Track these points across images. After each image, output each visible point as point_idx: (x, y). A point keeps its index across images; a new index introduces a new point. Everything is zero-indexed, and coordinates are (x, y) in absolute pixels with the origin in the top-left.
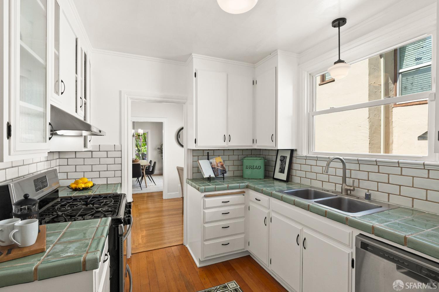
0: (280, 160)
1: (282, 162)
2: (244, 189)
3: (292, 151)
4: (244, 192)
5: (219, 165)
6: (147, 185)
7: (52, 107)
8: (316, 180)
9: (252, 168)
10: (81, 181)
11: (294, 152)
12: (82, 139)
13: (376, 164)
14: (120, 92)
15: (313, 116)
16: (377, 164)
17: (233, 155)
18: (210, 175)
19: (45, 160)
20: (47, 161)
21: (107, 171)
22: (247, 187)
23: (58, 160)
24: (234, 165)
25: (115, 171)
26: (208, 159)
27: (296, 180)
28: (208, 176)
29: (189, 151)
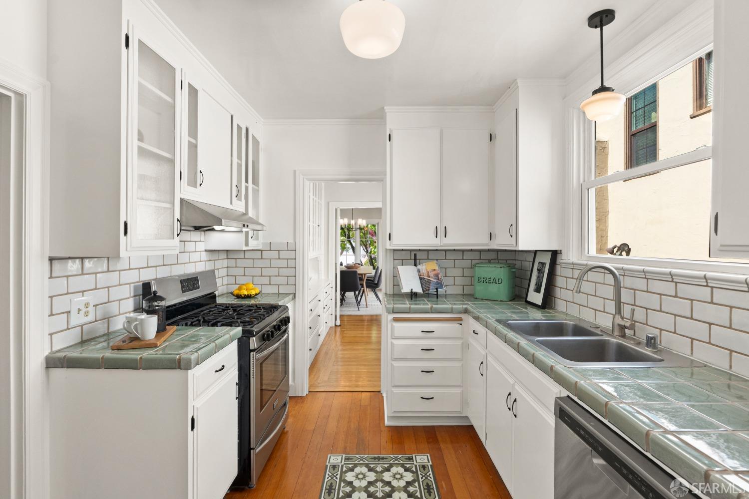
0: (538, 269)
1: (539, 273)
2: (461, 314)
3: (555, 254)
4: (461, 319)
5: (431, 274)
6: (368, 304)
7: (182, 200)
8: (587, 307)
9: (487, 281)
10: (245, 287)
11: (558, 255)
12: (243, 236)
13: (671, 280)
14: (295, 172)
15: (589, 190)
16: (673, 279)
17: (463, 259)
18: (412, 289)
19: (206, 259)
20: (210, 260)
21: (279, 276)
22: (466, 311)
23: (226, 261)
24: (463, 276)
25: (287, 276)
26: (416, 265)
27: (560, 305)
28: (409, 291)
29: (388, 251)
